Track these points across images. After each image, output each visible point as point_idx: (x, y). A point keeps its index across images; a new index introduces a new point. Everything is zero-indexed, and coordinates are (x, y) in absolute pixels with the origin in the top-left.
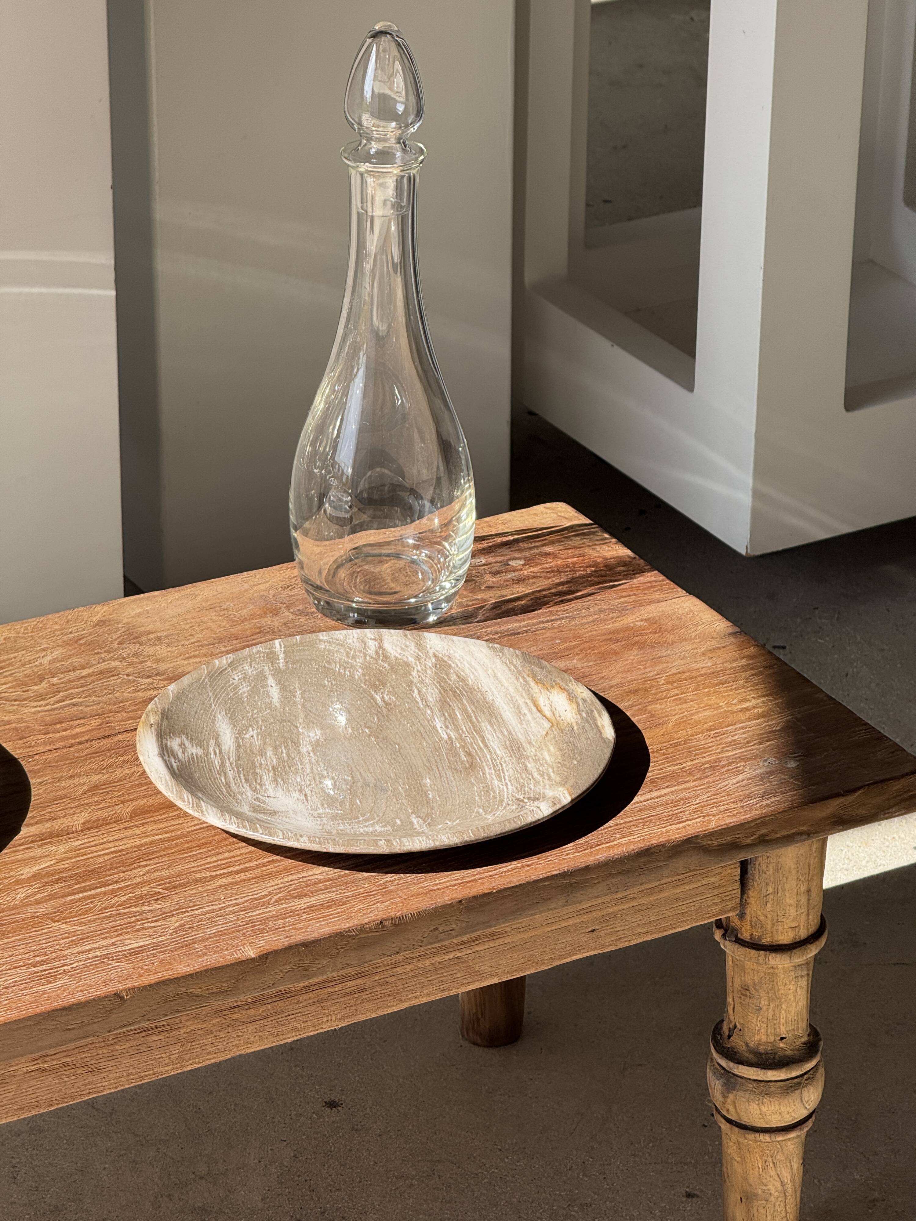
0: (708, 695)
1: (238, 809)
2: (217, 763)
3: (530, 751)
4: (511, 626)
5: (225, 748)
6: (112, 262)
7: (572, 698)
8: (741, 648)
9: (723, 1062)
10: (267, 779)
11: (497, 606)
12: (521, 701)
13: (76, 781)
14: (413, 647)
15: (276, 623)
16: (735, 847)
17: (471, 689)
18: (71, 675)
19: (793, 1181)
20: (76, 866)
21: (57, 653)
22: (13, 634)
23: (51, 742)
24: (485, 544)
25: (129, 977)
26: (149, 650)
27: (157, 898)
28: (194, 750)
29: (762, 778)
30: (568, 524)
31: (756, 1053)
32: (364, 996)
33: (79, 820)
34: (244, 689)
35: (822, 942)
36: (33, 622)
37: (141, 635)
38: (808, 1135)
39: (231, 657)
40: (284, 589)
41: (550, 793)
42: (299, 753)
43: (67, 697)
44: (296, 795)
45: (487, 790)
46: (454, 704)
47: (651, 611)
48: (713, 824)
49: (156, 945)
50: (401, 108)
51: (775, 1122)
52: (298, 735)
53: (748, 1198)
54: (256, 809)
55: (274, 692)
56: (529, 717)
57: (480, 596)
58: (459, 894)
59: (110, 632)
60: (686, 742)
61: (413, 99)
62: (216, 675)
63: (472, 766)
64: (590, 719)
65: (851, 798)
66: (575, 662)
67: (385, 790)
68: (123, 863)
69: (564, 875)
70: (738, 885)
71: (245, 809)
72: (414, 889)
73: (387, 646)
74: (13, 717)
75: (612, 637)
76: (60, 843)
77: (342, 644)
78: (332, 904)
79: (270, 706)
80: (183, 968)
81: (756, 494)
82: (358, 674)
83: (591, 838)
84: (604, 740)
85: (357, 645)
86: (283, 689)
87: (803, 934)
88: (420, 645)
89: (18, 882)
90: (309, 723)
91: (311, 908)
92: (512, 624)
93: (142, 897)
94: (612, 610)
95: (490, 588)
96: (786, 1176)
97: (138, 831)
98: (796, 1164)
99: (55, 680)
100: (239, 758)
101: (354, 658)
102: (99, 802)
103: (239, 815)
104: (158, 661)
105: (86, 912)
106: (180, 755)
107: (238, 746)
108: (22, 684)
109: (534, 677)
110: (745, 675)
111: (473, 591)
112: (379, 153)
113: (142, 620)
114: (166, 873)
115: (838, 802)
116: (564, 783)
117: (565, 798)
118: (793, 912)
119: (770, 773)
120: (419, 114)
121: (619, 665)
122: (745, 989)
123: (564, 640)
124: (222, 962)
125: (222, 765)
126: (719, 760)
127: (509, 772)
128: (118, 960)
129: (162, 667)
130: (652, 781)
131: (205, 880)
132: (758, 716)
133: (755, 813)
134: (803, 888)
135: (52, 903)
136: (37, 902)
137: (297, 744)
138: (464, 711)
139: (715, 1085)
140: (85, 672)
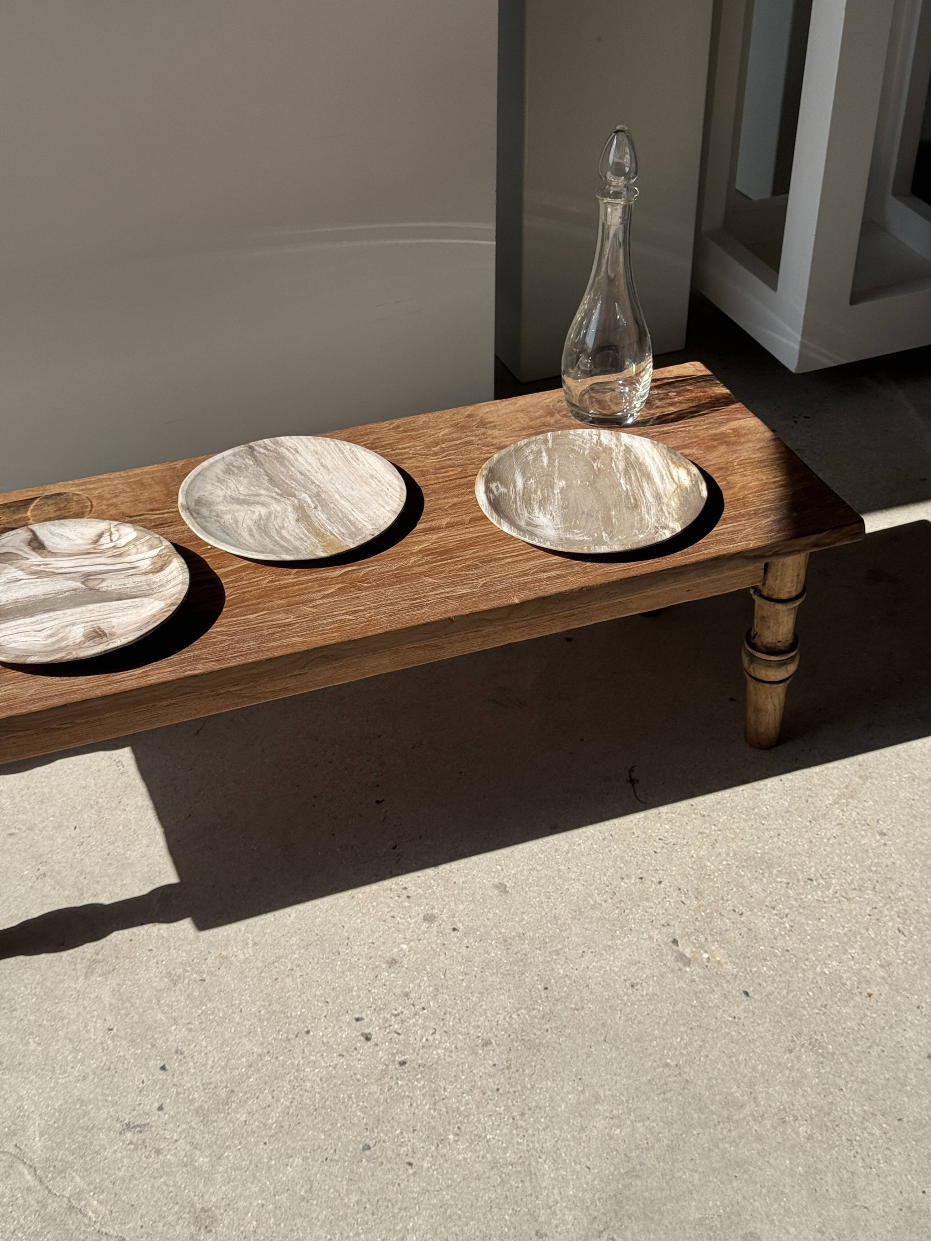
0: (758, 472)
1: (519, 523)
2: (513, 496)
3: (665, 500)
4: (665, 429)
5: (518, 489)
6: (494, 228)
7: (689, 473)
8: (777, 447)
9: (750, 650)
10: (536, 507)
11: (659, 418)
12: (664, 472)
13: (446, 501)
14: (614, 440)
15: (552, 420)
16: (762, 556)
17: (641, 464)
18: (451, 443)
19: (780, 704)
20: (440, 547)
21: (447, 431)
22: (427, 419)
23: (437, 478)
24: (658, 383)
25: (456, 610)
26: (490, 432)
27: (476, 567)
28: (503, 490)
29: (778, 521)
30: (700, 374)
31: (766, 647)
32: (573, 618)
33: (445, 522)
34: (531, 457)
35: (803, 599)
36: (437, 413)
37: (487, 423)
38: (789, 685)
39: (526, 441)
40: (558, 402)
41: (672, 525)
42: (553, 493)
43: (447, 455)
44: (548, 516)
45: (641, 520)
46: (632, 472)
47: (735, 424)
48: (752, 545)
49: (472, 593)
50: (627, 169)
51: (773, 679)
52: (554, 483)
53: (757, 710)
54: (528, 524)
55: (545, 460)
56: (667, 481)
57: (652, 412)
58: (621, 576)
59: (473, 421)
60: (743, 498)
61: (634, 165)
62: (518, 450)
63: (636, 506)
64: (696, 485)
65: (821, 535)
66: (694, 451)
67: (592, 516)
68: (462, 547)
69: (674, 568)
70: (763, 571)
71: (523, 523)
72: (600, 571)
73: (602, 438)
74: (421, 464)
75: (714, 438)
76: (434, 534)
77: (581, 436)
78: (559, 577)
79: (542, 467)
80: (483, 607)
81: (802, 345)
82: (587, 452)
83: (690, 549)
84: (702, 498)
85: (588, 437)
86: (550, 458)
87: (794, 594)
88: (618, 439)
89: (412, 554)
90: (560, 478)
91: (549, 578)
92: (666, 428)
93: (469, 566)
94: (716, 423)
95: (657, 407)
96: (777, 702)
97: (471, 530)
98: (782, 697)
99: (443, 446)
100: (524, 494)
101: (586, 444)
102: (455, 513)
103: (519, 528)
104: (494, 438)
105: (441, 573)
106: (495, 492)
107: (524, 488)
108: (428, 447)
109: (672, 460)
110: (777, 462)
111: (649, 409)
112: (614, 192)
113: (489, 415)
114: (481, 554)
115: (816, 536)
116: (678, 520)
117: (679, 529)
118: (789, 585)
119: (783, 519)
120: (636, 173)
121: (716, 454)
122: (763, 618)
123: (690, 438)
124: (502, 605)
125: (515, 498)
126: (759, 509)
127: (653, 510)
128: (452, 600)
129: (495, 441)
130: (724, 519)
131: (500, 559)
132: (781, 486)
133: (773, 540)
134: (796, 574)
135: (426, 566)
136: (419, 565)
137: (553, 489)
138: (636, 475)
139: (746, 660)
140: (458, 442)
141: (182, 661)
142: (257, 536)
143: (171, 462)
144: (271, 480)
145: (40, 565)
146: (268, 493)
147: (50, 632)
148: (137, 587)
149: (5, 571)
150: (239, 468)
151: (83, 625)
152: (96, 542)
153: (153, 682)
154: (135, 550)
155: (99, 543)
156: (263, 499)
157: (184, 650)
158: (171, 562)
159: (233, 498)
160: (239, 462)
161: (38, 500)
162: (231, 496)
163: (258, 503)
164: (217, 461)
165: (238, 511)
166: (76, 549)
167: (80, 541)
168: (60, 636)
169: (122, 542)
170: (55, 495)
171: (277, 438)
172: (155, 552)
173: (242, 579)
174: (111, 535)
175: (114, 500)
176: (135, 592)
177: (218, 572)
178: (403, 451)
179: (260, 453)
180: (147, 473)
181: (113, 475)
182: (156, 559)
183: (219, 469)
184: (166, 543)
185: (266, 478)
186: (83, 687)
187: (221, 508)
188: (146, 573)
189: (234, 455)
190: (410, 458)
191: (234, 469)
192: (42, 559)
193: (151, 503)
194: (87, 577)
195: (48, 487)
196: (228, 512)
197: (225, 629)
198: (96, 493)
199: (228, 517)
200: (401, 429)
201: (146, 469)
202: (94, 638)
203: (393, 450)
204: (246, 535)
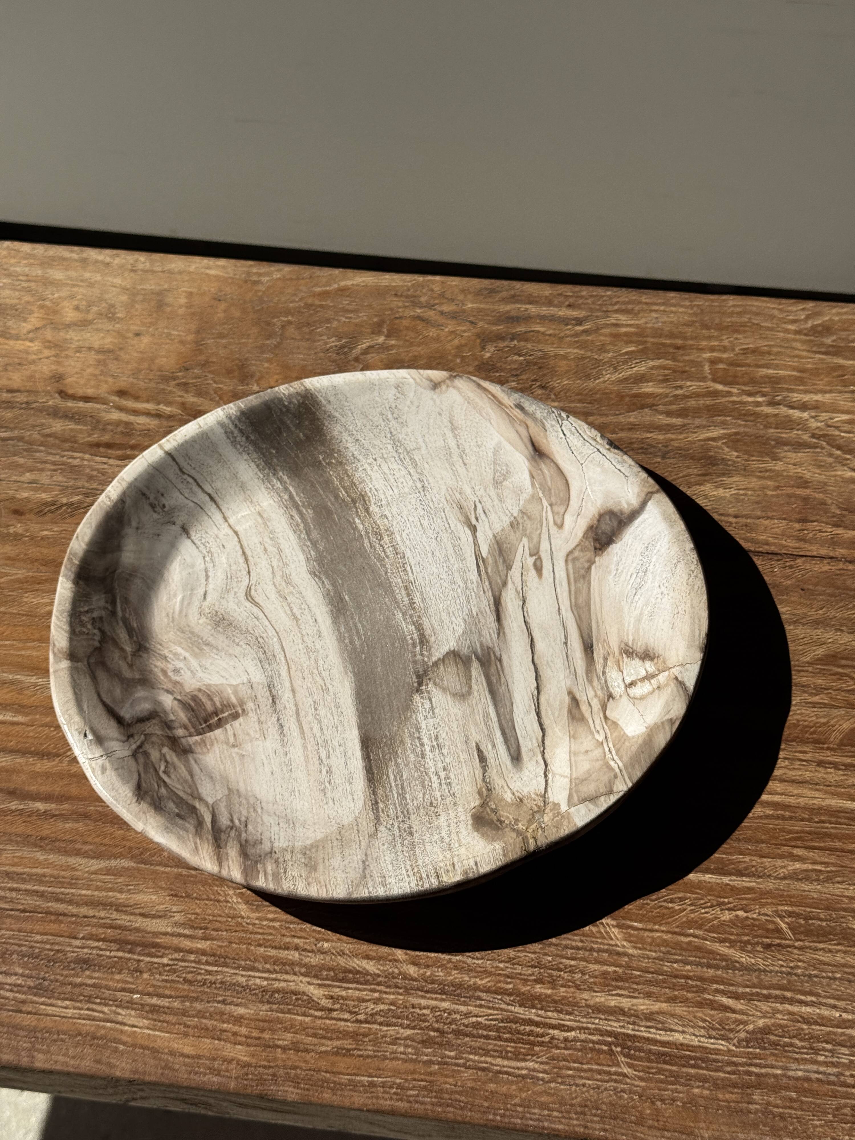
178: (796, 414)
190: (799, 445)
200: (828, 341)
203: (772, 403)
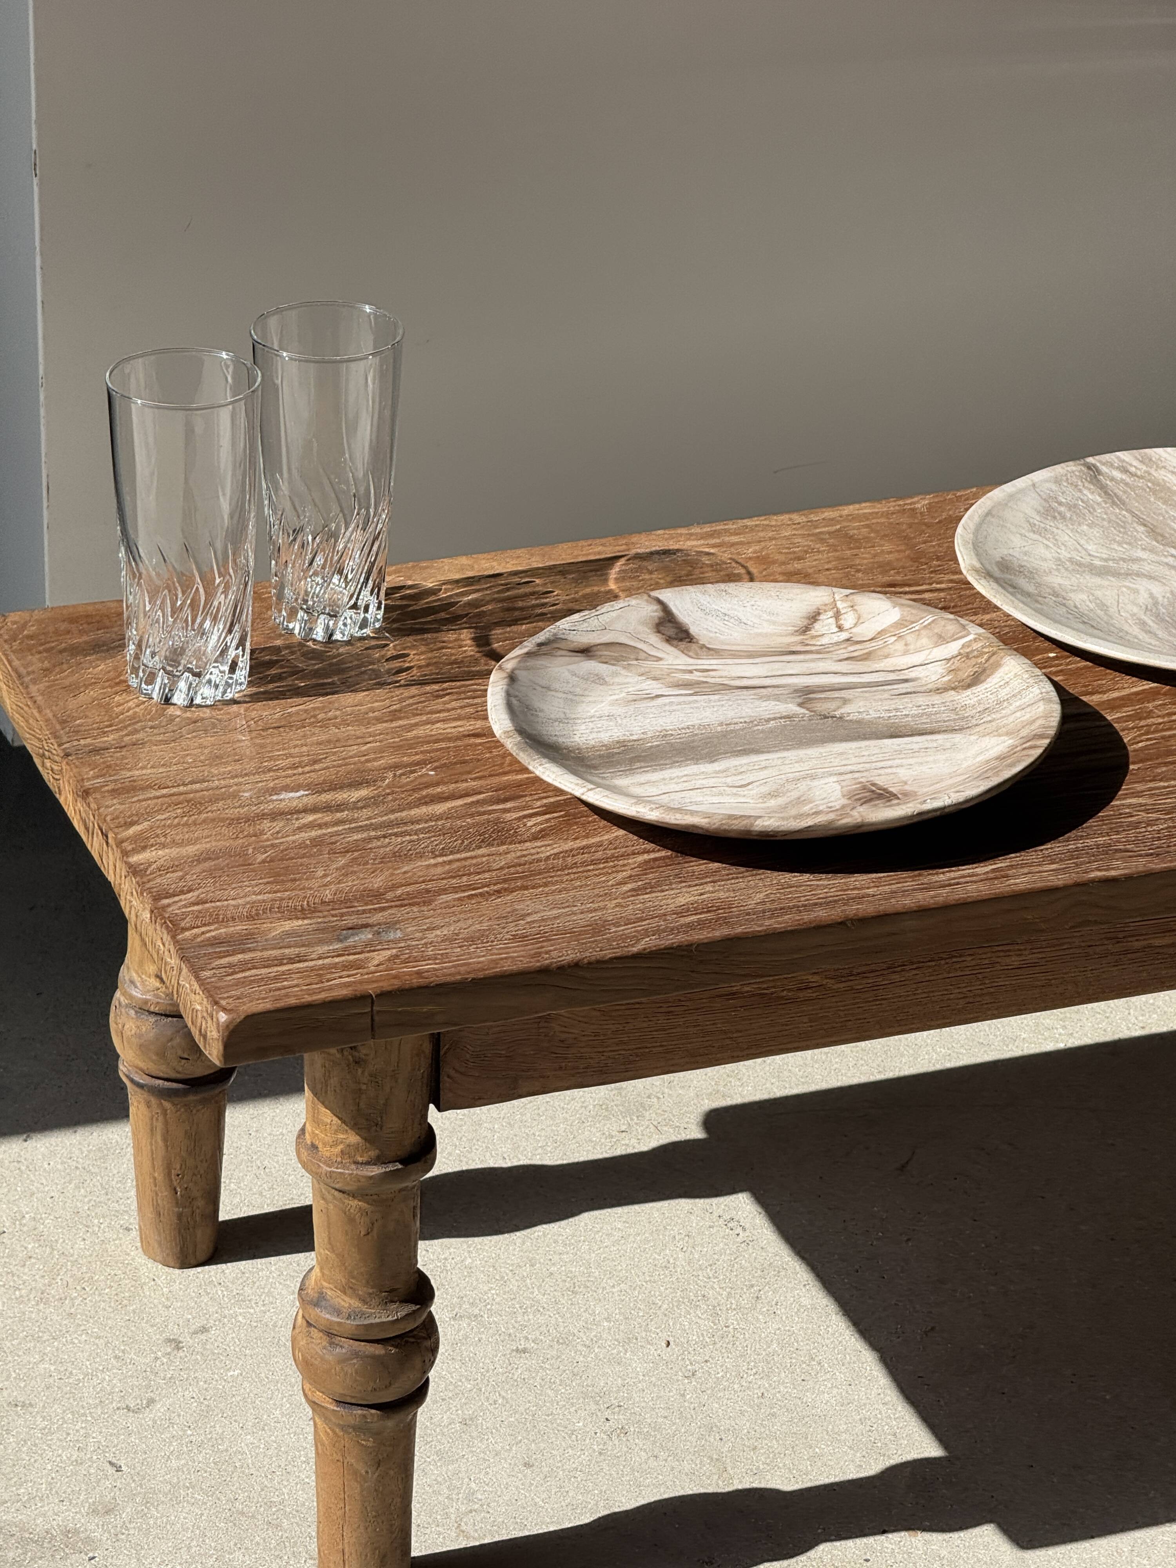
141: (1073, 855)
142: (1160, 634)
143: (901, 498)
144: (1153, 532)
145: (691, 672)
146: (1153, 557)
147: (764, 789)
148: (929, 715)
149: (616, 680)
150: (1072, 507)
151: (835, 779)
152: (805, 630)
153: (1022, 887)
154: (900, 646)
155: (813, 632)
156: (1147, 568)
157: (1072, 834)
158: (997, 665)
159: (1080, 564)
160: (1068, 495)
161: (622, 561)
162: (1071, 560)
163: (1138, 575)
164: (1021, 491)
165: (1100, 587)
166: (761, 644)
167: (767, 628)
168: (794, 795)
169: (866, 630)
170: (657, 553)
171: (1148, 451)
172: (954, 647)
173: (1150, 714)
174: (837, 615)
175: (797, 566)
176: (924, 723)
177: (1092, 700)
179: (1112, 479)
180: (852, 518)
181: (775, 520)
182: (957, 663)
183: (1029, 506)
184: (975, 631)
185: (1141, 529)
186: (870, 891)
187: (1057, 580)
188: (939, 691)
189: (1057, 481)
191: (1062, 509)
192: (691, 661)
193: (884, 572)
194: (806, 695)
195: (635, 539)
196: (1079, 589)
197: (1150, 801)
198: (750, 551)
199: (1079, 599)
201: (847, 510)
202: (871, 800)
204: (1136, 630)
